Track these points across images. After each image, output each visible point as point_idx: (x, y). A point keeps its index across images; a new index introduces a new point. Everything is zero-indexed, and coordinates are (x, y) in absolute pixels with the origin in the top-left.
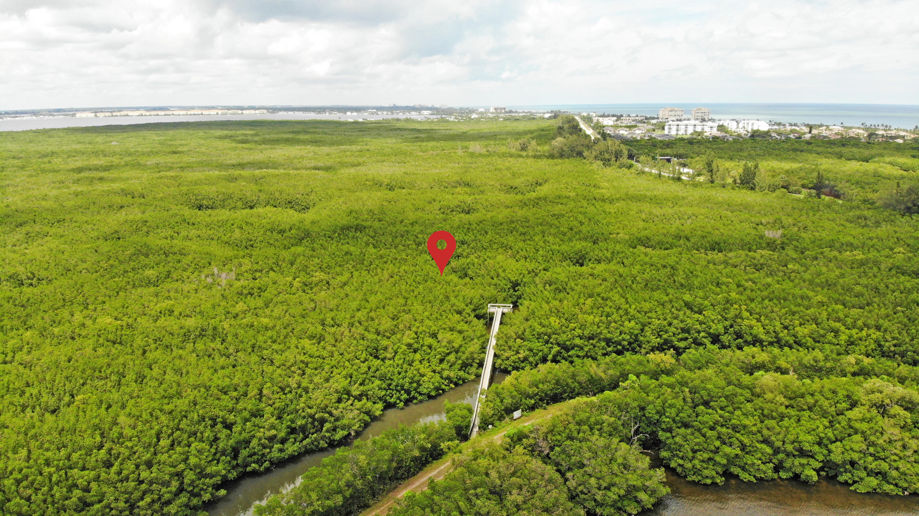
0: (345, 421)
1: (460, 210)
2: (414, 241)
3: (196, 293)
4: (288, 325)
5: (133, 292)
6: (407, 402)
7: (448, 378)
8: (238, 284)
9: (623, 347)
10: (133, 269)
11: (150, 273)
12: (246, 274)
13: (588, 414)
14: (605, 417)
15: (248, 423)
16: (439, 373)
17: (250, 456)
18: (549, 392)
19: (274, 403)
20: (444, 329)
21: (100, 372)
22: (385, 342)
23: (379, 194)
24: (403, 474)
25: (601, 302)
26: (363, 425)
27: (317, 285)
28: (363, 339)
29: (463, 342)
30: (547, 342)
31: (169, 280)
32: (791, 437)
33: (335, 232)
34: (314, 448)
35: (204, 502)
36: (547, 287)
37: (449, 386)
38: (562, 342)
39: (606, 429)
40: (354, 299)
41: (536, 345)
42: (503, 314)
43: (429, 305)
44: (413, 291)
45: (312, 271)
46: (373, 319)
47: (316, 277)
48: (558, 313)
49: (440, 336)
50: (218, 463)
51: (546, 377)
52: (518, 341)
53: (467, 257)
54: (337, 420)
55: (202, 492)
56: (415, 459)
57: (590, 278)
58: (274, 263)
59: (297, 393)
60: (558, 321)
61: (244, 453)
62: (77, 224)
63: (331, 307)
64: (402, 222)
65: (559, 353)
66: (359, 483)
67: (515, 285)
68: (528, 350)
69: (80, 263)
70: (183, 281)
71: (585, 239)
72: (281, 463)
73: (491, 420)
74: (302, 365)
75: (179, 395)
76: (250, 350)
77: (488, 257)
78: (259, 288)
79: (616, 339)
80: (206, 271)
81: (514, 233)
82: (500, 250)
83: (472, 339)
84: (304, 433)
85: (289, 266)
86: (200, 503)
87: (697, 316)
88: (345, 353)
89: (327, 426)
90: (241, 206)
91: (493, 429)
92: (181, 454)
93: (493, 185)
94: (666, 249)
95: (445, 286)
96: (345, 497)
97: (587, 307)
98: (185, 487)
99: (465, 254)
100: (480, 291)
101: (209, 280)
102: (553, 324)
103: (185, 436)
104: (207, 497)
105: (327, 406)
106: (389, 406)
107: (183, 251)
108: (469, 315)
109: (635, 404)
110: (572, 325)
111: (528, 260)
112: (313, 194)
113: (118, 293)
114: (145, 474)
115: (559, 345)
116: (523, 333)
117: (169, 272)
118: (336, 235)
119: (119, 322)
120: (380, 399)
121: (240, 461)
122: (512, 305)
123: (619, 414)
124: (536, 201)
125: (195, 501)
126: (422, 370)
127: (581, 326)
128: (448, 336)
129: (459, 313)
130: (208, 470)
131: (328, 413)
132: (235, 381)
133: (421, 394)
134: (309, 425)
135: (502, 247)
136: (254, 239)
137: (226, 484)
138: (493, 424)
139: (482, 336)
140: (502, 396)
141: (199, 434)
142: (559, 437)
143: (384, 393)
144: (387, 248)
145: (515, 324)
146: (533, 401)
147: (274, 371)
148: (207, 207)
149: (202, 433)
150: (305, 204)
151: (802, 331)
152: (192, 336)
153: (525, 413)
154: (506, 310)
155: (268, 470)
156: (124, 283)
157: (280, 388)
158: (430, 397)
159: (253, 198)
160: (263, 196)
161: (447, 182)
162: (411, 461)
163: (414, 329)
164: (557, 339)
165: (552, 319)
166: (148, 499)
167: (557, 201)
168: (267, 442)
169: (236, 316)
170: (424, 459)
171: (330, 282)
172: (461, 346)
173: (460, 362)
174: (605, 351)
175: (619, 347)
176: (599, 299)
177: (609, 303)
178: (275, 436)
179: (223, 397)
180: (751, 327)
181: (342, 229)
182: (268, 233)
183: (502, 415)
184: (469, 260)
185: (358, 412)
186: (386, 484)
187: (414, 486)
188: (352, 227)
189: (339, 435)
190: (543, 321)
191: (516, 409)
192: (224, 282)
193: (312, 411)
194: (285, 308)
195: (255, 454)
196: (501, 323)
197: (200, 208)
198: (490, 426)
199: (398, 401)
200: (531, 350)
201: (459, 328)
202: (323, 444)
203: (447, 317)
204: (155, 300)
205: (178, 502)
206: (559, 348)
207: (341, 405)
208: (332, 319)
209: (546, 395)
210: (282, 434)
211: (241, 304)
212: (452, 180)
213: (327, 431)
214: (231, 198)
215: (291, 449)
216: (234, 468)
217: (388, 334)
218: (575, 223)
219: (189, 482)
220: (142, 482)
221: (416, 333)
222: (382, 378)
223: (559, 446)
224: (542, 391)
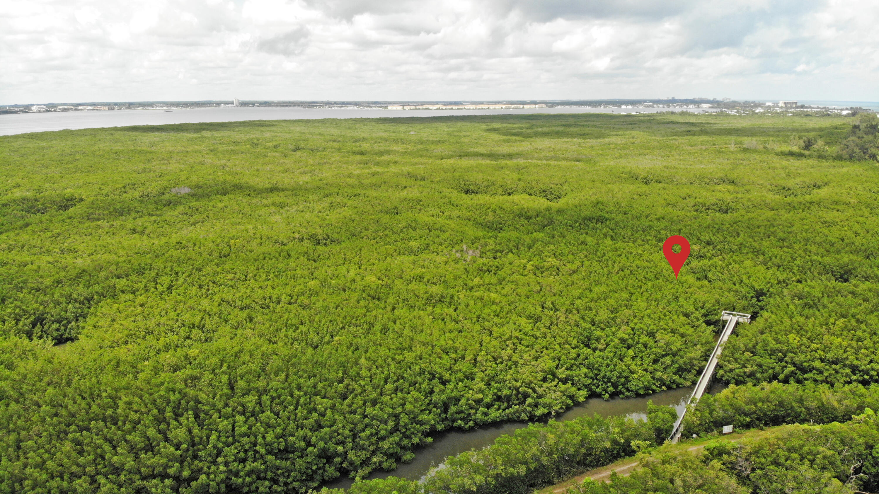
0: (546, 400)
1: (718, 209)
2: (656, 237)
3: (445, 264)
4: (512, 303)
5: (398, 258)
6: (613, 395)
7: (660, 379)
8: (481, 261)
9: (871, 377)
10: (402, 239)
11: (413, 244)
12: (488, 253)
13: (802, 441)
14: (822, 448)
15: (460, 383)
16: (651, 373)
17: (458, 413)
18: (769, 413)
19: (486, 370)
20: (665, 330)
21: (357, 320)
22: (598, 333)
23: (632, 187)
24: (592, 462)
25: (855, 324)
26: (564, 407)
27: (547, 269)
28: (578, 326)
29: (684, 347)
30: (781, 360)
31: (427, 251)
33: (576, 222)
34: (516, 418)
35: (413, 444)
36: (796, 301)
37: (660, 387)
38: (798, 363)
39: (819, 460)
40: (579, 288)
41: (767, 361)
42: (737, 323)
43: (654, 303)
44: (641, 287)
45: (546, 256)
46: (591, 309)
47: (548, 262)
48: (800, 330)
49: (658, 336)
50: (430, 413)
51: (768, 397)
52: (747, 354)
53: (710, 259)
54: (540, 397)
55: (413, 436)
56: (606, 450)
57: (850, 297)
58: (514, 246)
59: (507, 365)
60: (798, 339)
61: (453, 409)
62: (368, 199)
63: (555, 291)
64: (647, 216)
65: (793, 373)
66: (545, 460)
67: (759, 294)
68: (757, 365)
69: (363, 230)
70: (438, 254)
71: (857, 252)
72: (485, 426)
73: (696, 429)
74: (515, 341)
75: (410, 349)
76: (475, 320)
77: (734, 261)
78: (497, 267)
79: (863, 367)
80: (457, 247)
81: (772, 237)
82: (750, 255)
83: (695, 345)
84: (508, 403)
85: (526, 249)
86: (410, 445)
88: (557, 337)
89: (529, 400)
90: (501, 192)
91: (696, 439)
92: (401, 399)
93: (762, 184)
95: (677, 286)
96: (528, 469)
97: (836, 329)
98: (400, 428)
99: (708, 255)
100: (717, 296)
101: (458, 255)
102: (791, 341)
103: (407, 384)
104: (416, 440)
105: (531, 382)
106: (593, 395)
107: (444, 228)
108: (698, 320)
109: (862, 440)
110: (814, 346)
111: (781, 269)
112: (567, 184)
113: (386, 258)
114: (369, 410)
115: (794, 365)
116: (754, 347)
117: (428, 245)
118: (577, 224)
119: (381, 282)
120: (586, 386)
121: (449, 415)
122: (749, 316)
123: (840, 449)
124: (808, 205)
125: (405, 442)
126: (633, 367)
127: (825, 347)
128: (667, 337)
129: (687, 315)
130: (420, 418)
131: (531, 388)
132: (457, 345)
133: (628, 389)
134: (514, 397)
135: (753, 252)
136: (504, 222)
137: (433, 433)
138: (697, 434)
139: (707, 343)
140: (712, 407)
141: (417, 385)
142: (763, 460)
143: (589, 381)
144: (625, 242)
145: (746, 336)
146: (748, 419)
147: (490, 341)
148: (473, 192)
149: (420, 384)
150: (557, 193)
152: (433, 301)
153: (737, 430)
154: (741, 320)
155: (472, 429)
156: (392, 251)
157: (493, 357)
158: (638, 395)
159: (513, 186)
160: (521, 185)
161: (709, 179)
162: (601, 451)
163: (631, 325)
164: (792, 358)
165: (791, 336)
166: (368, 432)
167: (832, 207)
168: (474, 403)
169: (471, 289)
170: (615, 452)
171: (560, 269)
172: (680, 350)
173: (676, 366)
174: (848, 379)
175: (866, 377)
176: (853, 321)
177: (863, 326)
178: (482, 400)
179: (444, 356)
181: (584, 219)
182: (517, 218)
183: (710, 426)
184: (711, 262)
185: (561, 394)
186: (573, 467)
187: (601, 476)
188: (593, 218)
189: (540, 411)
190: (779, 337)
191: (728, 424)
192: (469, 258)
193: (518, 384)
194: (513, 287)
195: (462, 412)
196: (733, 332)
197: (467, 192)
198: (694, 436)
199: (604, 393)
200: (760, 366)
201: (682, 331)
202: (524, 416)
203: (671, 318)
204: (412, 266)
205: (392, 439)
206: (793, 369)
207: (546, 385)
208: (552, 303)
209: (765, 415)
210: (488, 400)
211: (478, 278)
212: (716, 177)
213: (529, 405)
214: (494, 185)
215: (493, 415)
216: (443, 420)
217: (602, 325)
218: (849, 233)
219: (403, 424)
220: (366, 416)
221: (633, 329)
222: (590, 367)
223: (762, 469)
224: (761, 410)
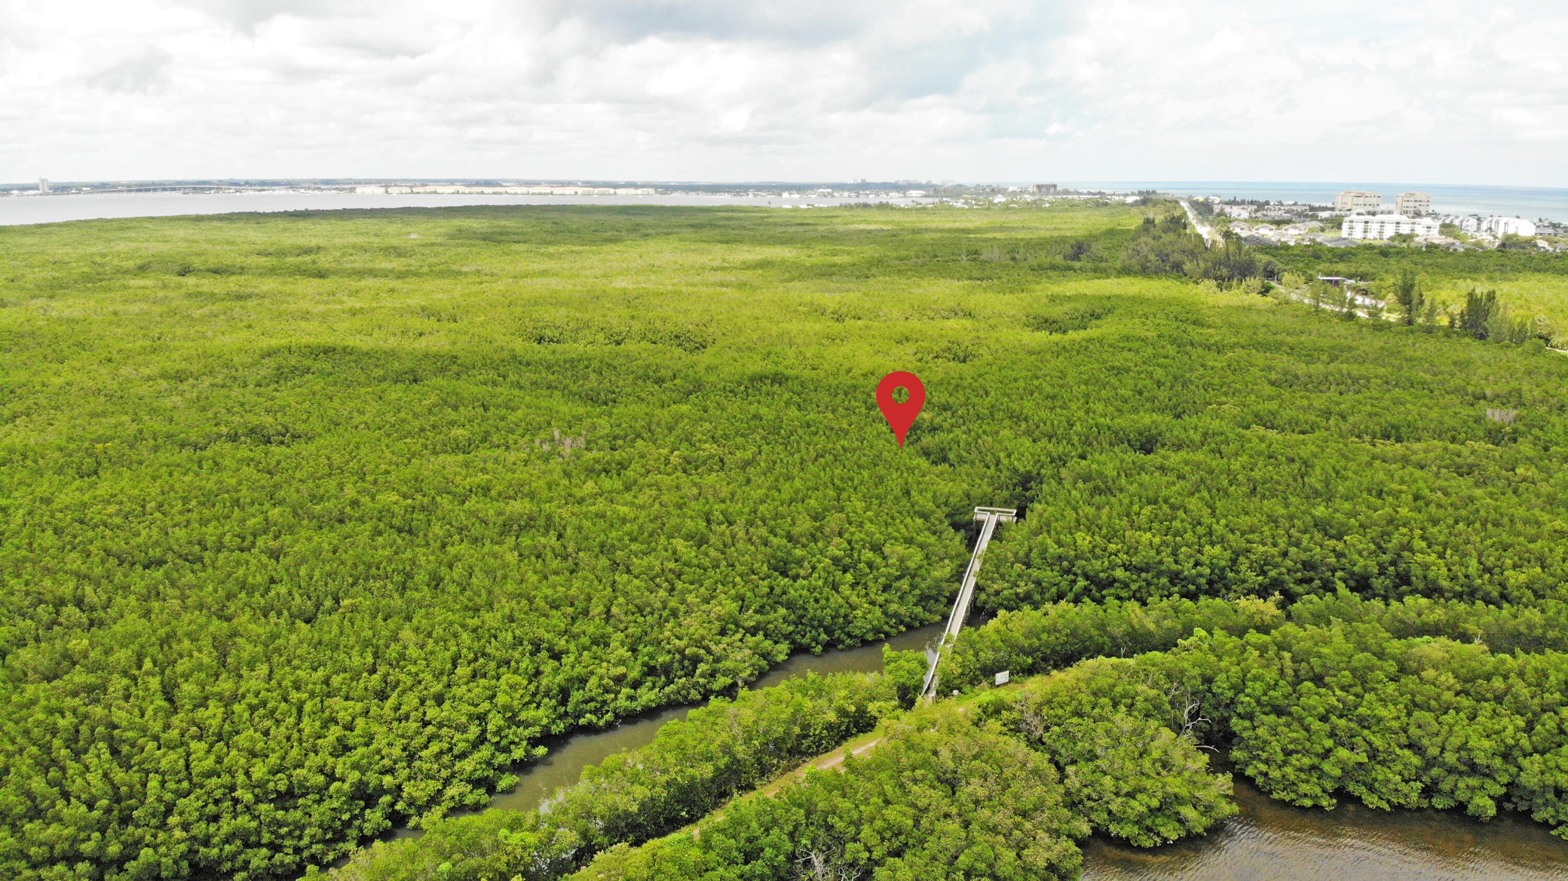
0: (729, 664)
1: (951, 356)
2: (865, 403)
3: (525, 465)
4: (656, 518)
5: (432, 459)
6: (829, 647)
7: (896, 615)
8: (589, 455)
9: (1198, 587)
10: (434, 427)
11: (459, 433)
12: (601, 441)
13: (1111, 681)
14: (1140, 687)
15: (586, 653)
16: (881, 606)
17: (586, 702)
18: (1058, 648)
19: (626, 628)
20: (896, 539)
21: (378, 569)
22: (798, 552)
23: (818, 327)
24: (809, 747)
25: (1168, 511)
26: (756, 672)
27: (704, 462)
28: (766, 545)
29: (925, 562)
30: (1068, 572)
31: (487, 445)
33: (740, 384)
34: (681, 699)
35: (514, 761)
36: (1080, 484)
37: (897, 628)
38: (1092, 573)
39: (1140, 704)
40: (759, 487)
41: (1048, 575)
42: (999, 524)
43: (875, 501)
44: (852, 479)
45: (700, 441)
46: (783, 517)
47: (704, 450)
48: (1092, 526)
49: (887, 550)
50: (538, 707)
51: (1055, 624)
52: (1018, 567)
53: (950, 431)
54: (717, 660)
55: (512, 747)
56: (829, 727)
57: (1157, 474)
58: (643, 427)
59: (661, 616)
60: (1089, 538)
61: (576, 696)
63: (723, 495)
64: (849, 371)
65: (1086, 589)
67: (1026, 481)
68: (1033, 582)
69: (355, 414)
70: (508, 448)
71: (1162, 410)
72: (630, 718)
73: (957, 682)
74: (671, 576)
75: (490, 606)
76: (597, 550)
77: (984, 432)
78: (619, 463)
79: (1186, 573)
80: (542, 435)
81: (1036, 394)
82: (1007, 423)
83: (942, 559)
84: (667, 677)
85: (666, 432)
86: (509, 762)
88: (737, 563)
89: (702, 667)
90: (602, 340)
91: (959, 697)
92: (485, 688)
93: (1013, 316)
94: (1303, 432)
95: (905, 475)
96: (717, 769)
97: (1143, 520)
98: (489, 736)
99: (946, 425)
100: (965, 486)
101: (546, 447)
102: (1079, 542)
103: (493, 664)
104: (518, 753)
105: (703, 638)
106: (798, 650)
107: (512, 404)
108: (941, 522)
109: (1196, 671)
110: (1112, 547)
111: (1054, 440)
112: (714, 324)
113: (409, 460)
114: (432, 712)
115: (1087, 577)
116: (1027, 555)
117: (487, 433)
118: (742, 388)
119: (409, 501)
120: (787, 637)
121: (570, 708)
122: (1015, 511)
123: (1166, 686)
124: (1085, 344)
125: (501, 758)
126: (854, 599)
127: (1129, 548)
128: (900, 549)
129: (925, 516)
130: (523, 716)
131: (704, 648)
132: (573, 592)
133: (849, 635)
135: (1011, 417)
136: (617, 390)
137: (548, 739)
138: (960, 690)
139: (958, 555)
140: (978, 646)
141: (513, 663)
142: (1060, 712)
143: (791, 628)
144: (819, 412)
145: (1014, 539)
146: (1030, 660)
147: (630, 581)
148: (551, 340)
149: (517, 662)
150: (700, 340)
151: (1515, 578)
152: (515, 527)
153: (1016, 677)
154: (1003, 519)
155: (610, 726)
156: (419, 447)
157: (637, 606)
158: (865, 643)
159: (622, 328)
160: (637, 326)
161: (933, 310)
162: (823, 729)
163: (846, 536)
164: (1084, 566)
165: (1079, 535)
166: (435, 747)
167: (1121, 345)
168: (612, 683)
169: (581, 501)
170: (843, 728)
171: (726, 460)
172: (920, 567)
173: (917, 592)
174: (1166, 593)
175: (1192, 587)
176: (1165, 507)
177: (1181, 514)
178: (624, 676)
179: (554, 612)
180: (1426, 567)
181: (752, 379)
182: (640, 382)
183: (976, 676)
184: (951, 435)
185: (750, 652)
186: (782, 758)
188: (767, 378)
189: (720, 682)
190: (1062, 537)
191: (1001, 670)
192: (567, 450)
193: (681, 644)
194: (653, 493)
195: (592, 699)
196: (994, 537)
197: (540, 340)
198: (955, 692)
199: (814, 644)
200: (1038, 583)
201: (920, 539)
202: (695, 695)
203: (901, 522)
204: (464, 472)
205: (477, 756)
206: (1086, 583)
207: (726, 640)
208: (722, 512)
209: (1054, 651)
210: (634, 674)
211: (590, 484)
212: (943, 307)
213: (702, 676)
214: (588, 327)
215: (645, 698)
216: (561, 717)
217: (804, 540)
218: (1149, 383)
219: (495, 729)
220: (426, 724)
221: (849, 542)
222: (789, 606)
223: (1059, 725)
224: (1047, 645)
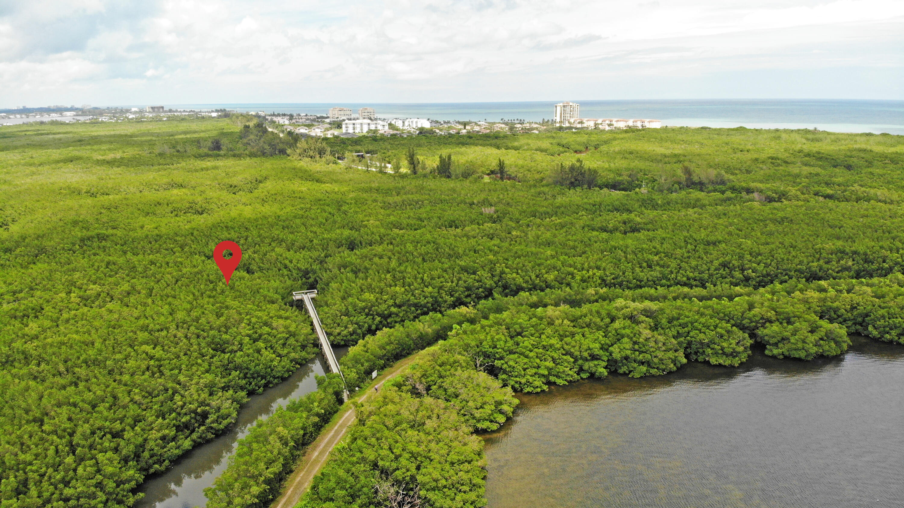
0: (224, 411)
6: (265, 387)
13: (447, 357)
15: (137, 428)
16: (285, 356)
17: (150, 458)
19: (148, 407)
24: (308, 440)
26: (237, 413)
32: (585, 347)
34: (202, 441)
37: (295, 367)
38: (381, 313)
41: (361, 319)
42: (312, 298)
49: (274, 324)
51: (390, 340)
52: (344, 318)
54: (216, 411)
55: (125, 499)
56: (314, 426)
61: (146, 456)
65: (381, 322)
66: (285, 451)
67: (306, 274)
72: (178, 460)
73: (357, 383)
79: (421, 303)
87: (473, 276)
89: (212, 417)
91: (360, 391)
94: (417, 229)
97: (390, 281)
104: (131, 501)
106: (251, 394)
110: (385, 297)
116: (346, 311)
120: (241, 388)
122: (316, 290)
123: (465, 353)
126: (271, 356)
127: (392, 296)
128: (282, 322)
130: (124, 477)
131: (207, 405)
133: (274, 377)
134: (193, 421)
138: (359, 387)
143: (243, 382)
146: (383, 362)
153: (380, 373)
155: (167, 469)
158: (283, 379)
164: (376, 310)
168: (161, 442)
170: (320, 424)
178: (166, 436)
180: (514, 279)
183: (365, 377)
185: (230, 401)
186: (300, 450)
187: (321, 447)
189: (224, 424)
190: (359, 297)
191: (373, 370)
193: (193, 407)
195: (154, 455)
196: (316, 306)
199: (257, 388)
200: (357, 324)
201: (284, 315)
202: (209, 435)
206: (379, 318)
207: (215, 398)
209: (392, 354)
210: (173, 433)
213: (213, 422)
215: (186, 444)
219: (112, 490)
221: (250, 325)
222: (236, 369)
223: (434, 385)
